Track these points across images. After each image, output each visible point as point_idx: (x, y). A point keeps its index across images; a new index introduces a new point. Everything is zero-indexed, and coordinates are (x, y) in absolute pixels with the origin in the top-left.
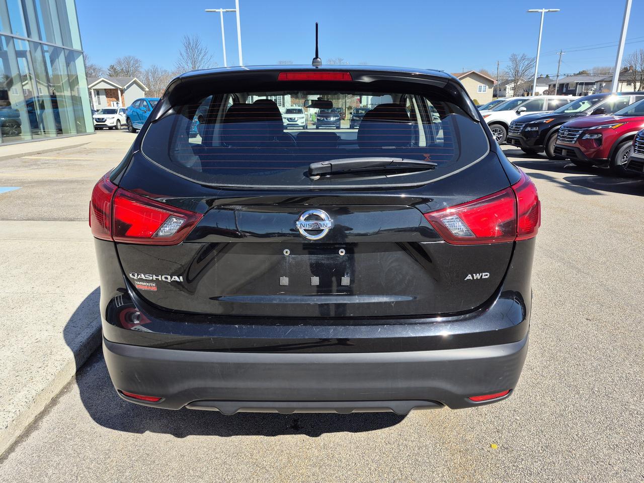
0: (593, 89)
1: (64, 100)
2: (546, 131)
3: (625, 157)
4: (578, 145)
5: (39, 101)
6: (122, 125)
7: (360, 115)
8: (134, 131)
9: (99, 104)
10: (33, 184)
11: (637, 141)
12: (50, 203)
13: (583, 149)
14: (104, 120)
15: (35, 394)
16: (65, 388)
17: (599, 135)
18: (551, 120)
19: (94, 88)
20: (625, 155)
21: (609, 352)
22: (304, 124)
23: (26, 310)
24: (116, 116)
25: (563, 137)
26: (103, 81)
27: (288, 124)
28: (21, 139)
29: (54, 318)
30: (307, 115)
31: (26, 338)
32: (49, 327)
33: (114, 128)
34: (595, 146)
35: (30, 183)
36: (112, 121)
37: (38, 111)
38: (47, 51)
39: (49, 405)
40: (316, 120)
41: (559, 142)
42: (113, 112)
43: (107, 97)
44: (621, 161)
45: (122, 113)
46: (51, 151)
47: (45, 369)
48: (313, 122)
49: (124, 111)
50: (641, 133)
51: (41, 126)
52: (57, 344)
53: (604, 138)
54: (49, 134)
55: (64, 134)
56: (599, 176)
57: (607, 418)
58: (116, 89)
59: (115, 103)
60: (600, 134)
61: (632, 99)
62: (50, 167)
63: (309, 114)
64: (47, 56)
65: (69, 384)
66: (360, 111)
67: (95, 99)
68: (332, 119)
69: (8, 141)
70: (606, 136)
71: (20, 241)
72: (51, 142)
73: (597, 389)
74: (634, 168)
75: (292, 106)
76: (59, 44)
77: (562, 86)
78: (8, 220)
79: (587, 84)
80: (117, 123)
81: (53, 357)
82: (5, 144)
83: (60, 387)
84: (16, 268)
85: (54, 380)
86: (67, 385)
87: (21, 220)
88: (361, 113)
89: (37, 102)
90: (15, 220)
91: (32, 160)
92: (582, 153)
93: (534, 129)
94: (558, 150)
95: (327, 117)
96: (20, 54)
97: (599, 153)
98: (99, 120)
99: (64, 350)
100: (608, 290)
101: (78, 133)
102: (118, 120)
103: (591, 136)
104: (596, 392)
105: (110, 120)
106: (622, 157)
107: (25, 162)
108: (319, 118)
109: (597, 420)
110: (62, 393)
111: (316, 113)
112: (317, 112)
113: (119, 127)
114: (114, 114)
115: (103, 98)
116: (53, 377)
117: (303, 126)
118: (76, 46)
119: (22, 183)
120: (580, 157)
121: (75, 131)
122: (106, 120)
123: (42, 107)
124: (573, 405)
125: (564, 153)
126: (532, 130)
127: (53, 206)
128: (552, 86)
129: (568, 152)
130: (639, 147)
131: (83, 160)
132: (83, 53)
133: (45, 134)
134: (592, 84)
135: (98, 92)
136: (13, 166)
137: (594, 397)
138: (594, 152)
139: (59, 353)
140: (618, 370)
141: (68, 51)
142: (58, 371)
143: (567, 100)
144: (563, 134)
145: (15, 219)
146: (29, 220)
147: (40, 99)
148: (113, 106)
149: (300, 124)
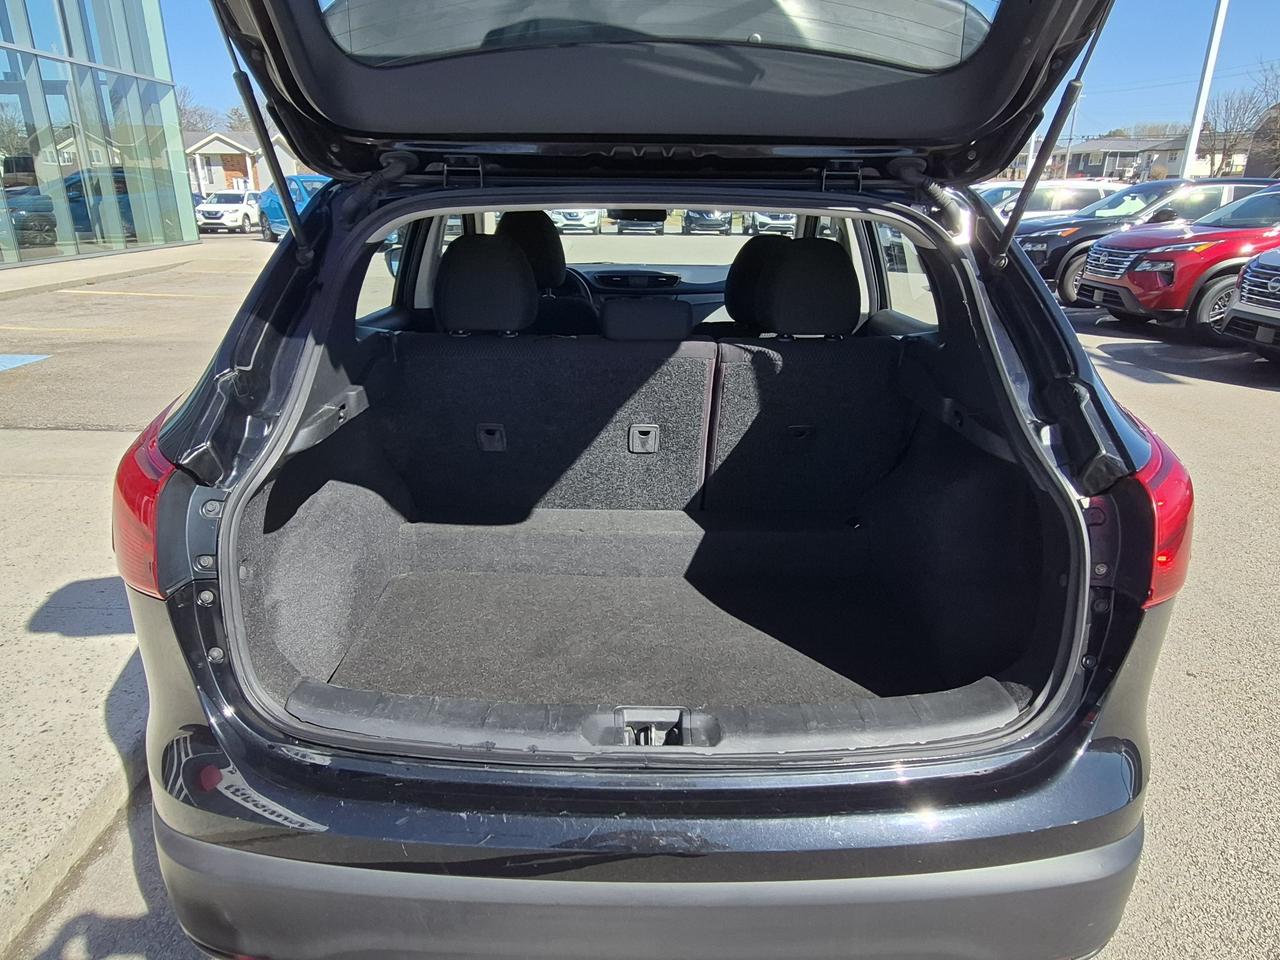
0: (1135, 165)
1: (138, 177)
2: (1060, 253)
3: (1217, 307)
4: (1127, 283)
5: (91, 178)
6: (252, 225)
8: (274, 238)
9: (212, 182)
10: (72, 349)
11: (1245, 278)
12: (103, 391)
13: (1136, 290)
14: (219, 215)
15: (27, 871)
16: (100, 841)
17: (1168, 263)
18: (1070, 230)
19: (200, 151)
20: (1217, 304)
21: (1245, 756)
22: (595, 225)
23: (29, 649)
24: (242, 208)
25: (1097, 266)
26: (218, 139)
27: (565, 225)
28: (55, 254)
29: (86, 669)
31: (22, 721)
32: (75, 692)
33: (238, 230)
34: (1160, 285)
35: (67, 346)
36: (234, 216)
37: (90, 200)
38: (105, 83)
39: (62, 887)
41: (1088, 275)
42: (237, 199)
43: (226, 169)
44: (1208, 315)
45: (253, 202)
46: (114, 277)
47: (57, 804)
49: (256, 197)
50: (1255, 264)
51: (97, 228)
52: (86, 737)
53: (1178, 269)
54: (110, 242)
55: (140, 244)
56: (1165, 342)
57: (1265, 929)
58: (243, 155)
59: (241, 181)
60: (1172, 261)
61: (1227, 192)
62: (109, 311)
64: (105, 91)
65: (110, 830)
67: (202, 173)
69: (31, 257)
70: (1182, 266)
71: (33, 481)
72: (114, 262)
73: (1233, 852)
74: (1237, 332)
76: (127, 69)
77: (1077, 157)
78: (16, 428)
79: (1124, 155)
80: (244, 221)
81: (74, 770)
82: (26, 263)
83: (91, 838)
84: (19, 544)
85: (74, 828)
86: (105, 833)
87: (41, 429)
89: (87, 180)
90: (29, 429)
91: (75, 296)
92: (1134, 298)
93: (1039, 247)
94: (1086, 290)
96: (52, 88)
97: (1166, 299)
98: (209, 215)
99: (100, 753)
100: (1221, 604)
101: (166, 241)
102: (247, 216)
103: (1153, 266)
104: (1232, 860)
105: (231, 216)
106: (1210, 307)
107: (61, 301)
109: (1246, 935)
110: (92, 855)
113: (247, 229)
114: (237, 202)
115: (218, 171)
116: (72, 823)
117: (594, 229)
118: (161, 73)
119: (52, 347)
120: (1129, 306)
121: (162, 238)
122: (222, 215)
123: (97, 191)
124: (1189, 895)
125: (1098, 296)
126: (1035, 249)
127: (109, 398)
128: (1058, 159)
129: (1105, 295)
130: (1251, 292)
131: (175, 298)
132: (173, 87)
133: (104, 242)
134: (1134, 155)
135: (208, 161)
136: (37, 311)
137: (1231, 872)
138: (1157, 297)
139: (90, 761)
140: (1271, 802)
141: (145, 83)
142: (83, 807)
143: (1097, 191)
144: (1098, 259)
145: (31, 426)
146: (57, 428)
147: (92, 174)
148: (239, 187)
149: (588, 225)
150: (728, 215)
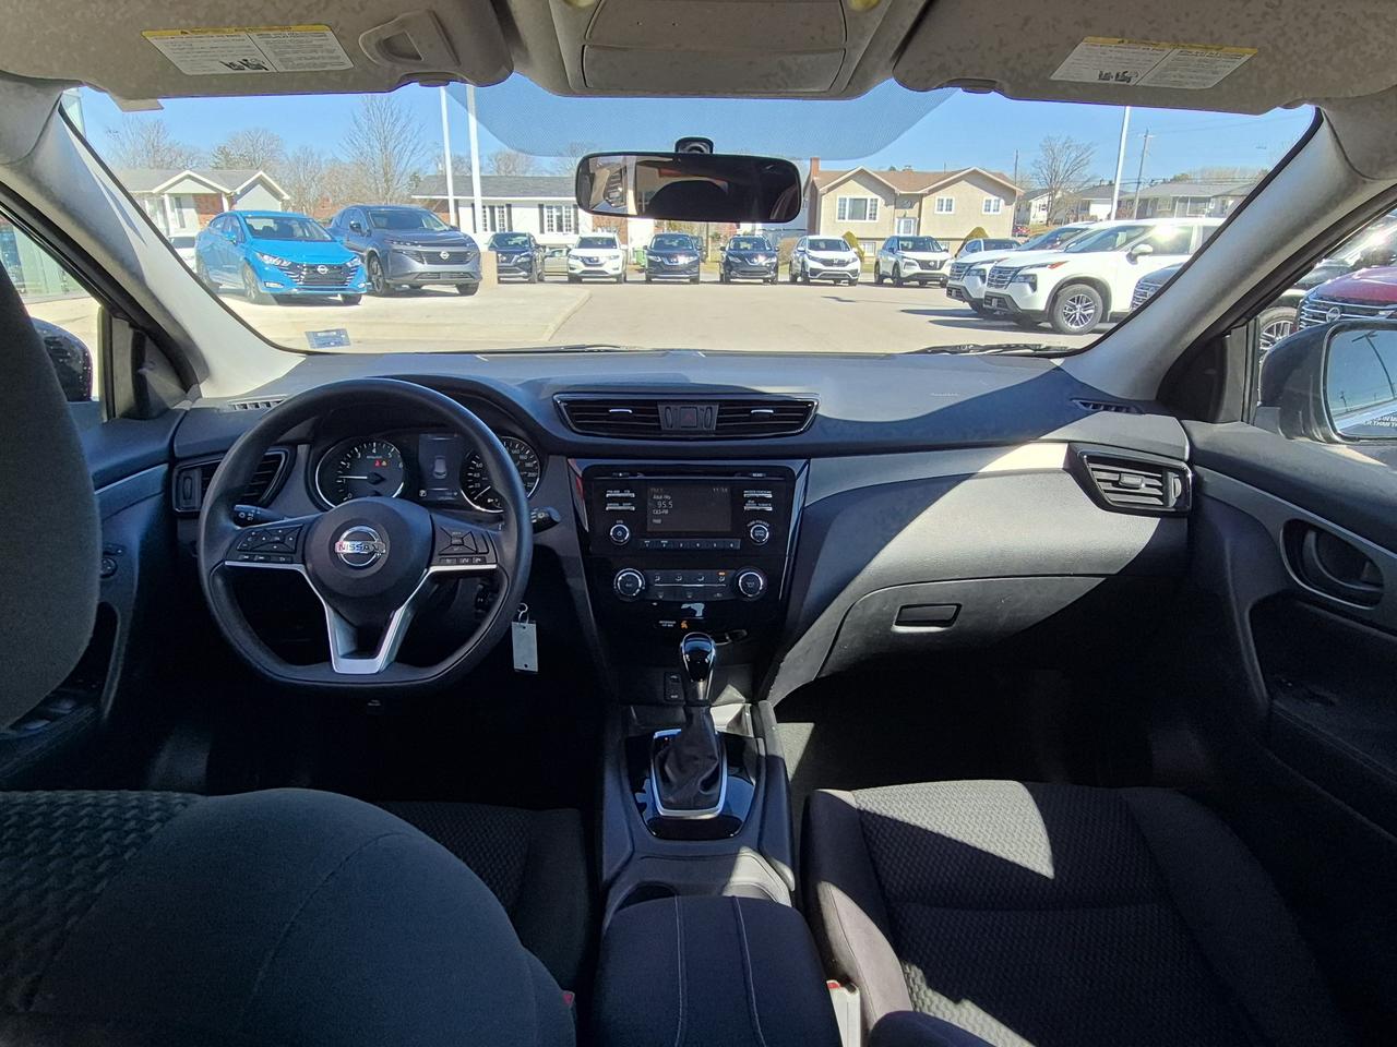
7: (743, 253)
9: (183, 226)
19: (169, 191)
22: (619, 272)
26: (189, 177)
27: (584, 272)
30: (626, 251)
40: (645, 262)
43: (198, 213)
48: (638, 267)
58: (219, 195)
63: (630, 250)
66: (743, 245)
67: (172, 215)
68: (683, 260)
75: (594, 231)
77: (1145, 202)
79: (1195, 201)
88: (746, 249)
95: (669, 257)
108: (651, 257)
111: (645, 247)
112: (649, 245)
115: (190, 214)
117: (618, 277)
128: (1123, 203)
134: (1207, 200)
135: (179, 201)
149: (611, 272)
150: (774, 260)
